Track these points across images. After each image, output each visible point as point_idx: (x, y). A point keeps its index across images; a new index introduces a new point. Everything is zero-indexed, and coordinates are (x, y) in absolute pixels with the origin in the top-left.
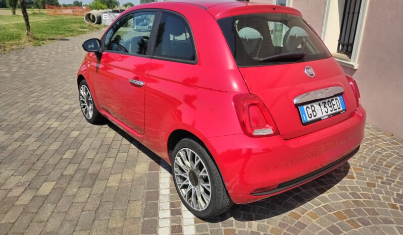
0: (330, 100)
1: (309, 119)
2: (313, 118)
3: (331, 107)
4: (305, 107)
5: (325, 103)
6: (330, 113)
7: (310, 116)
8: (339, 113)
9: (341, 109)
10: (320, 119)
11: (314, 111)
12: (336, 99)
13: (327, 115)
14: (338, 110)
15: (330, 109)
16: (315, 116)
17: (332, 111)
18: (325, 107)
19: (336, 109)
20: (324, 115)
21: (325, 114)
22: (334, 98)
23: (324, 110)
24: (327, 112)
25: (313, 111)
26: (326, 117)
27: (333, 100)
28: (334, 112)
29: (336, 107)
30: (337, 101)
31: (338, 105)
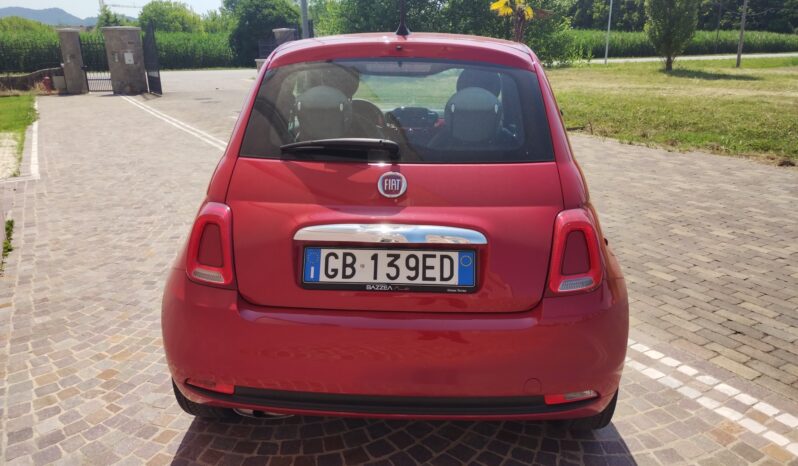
0: (419, 253)
1: (323, 278)
2: (339, 279)
4: (324, 252)
5: (396, 256)
6: (402, 280)
7: (331, 273)
8: (439, 289)
9: (454, 281)
10: (357, 288)
11: (351, 266)
12: (444, 256)
13: (388, 284)
14: (439, 281)
16: (344, 276)
17: (412, 279)
18: (391, 265)
19: (432, 279)
20: (379, 280)
21: (382, 279)
22: (438, 253)
23: (386, 270)
24: (392, 278)
25: (345, 266)
26: (385, 288)
27: (432, 256)
28: (419, 281)
30: (447, 262)
31: (445, 272)
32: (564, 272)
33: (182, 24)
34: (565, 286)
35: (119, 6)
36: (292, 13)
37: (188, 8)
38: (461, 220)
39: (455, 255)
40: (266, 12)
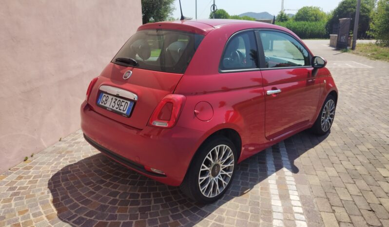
0: (121, 100)
1: (100, 103)
2: (103, 104)
3: (118, 105)
4: (104, 94)
5: (116, 100)
6: (114, 108)
7: (102, 102)
8: (121, 114)
9: (125, 112)
10: (105, 108)
11: (107, 100)
12: (126, 103)
14: (122, 111)
15: (117, 106)
17: (117, 108)
18: (114, 102)
19: (121, 110)
21: (111, 107)
22: (126, 101)
23: (113, 104)
24: (113, 107)
26: (110, 110)
27: (124, 102)
28: (118, 110)
29: (122, 108)
30: (126, 104)
31: (125, 108)
32: (159, 119)
33: (316, 17)
34: (157, 124)
35: (290, 10)
36: (365, 10)
37: (320, 9)
38: (135, 90)
39: (129, 102)
40: (349, 10)
